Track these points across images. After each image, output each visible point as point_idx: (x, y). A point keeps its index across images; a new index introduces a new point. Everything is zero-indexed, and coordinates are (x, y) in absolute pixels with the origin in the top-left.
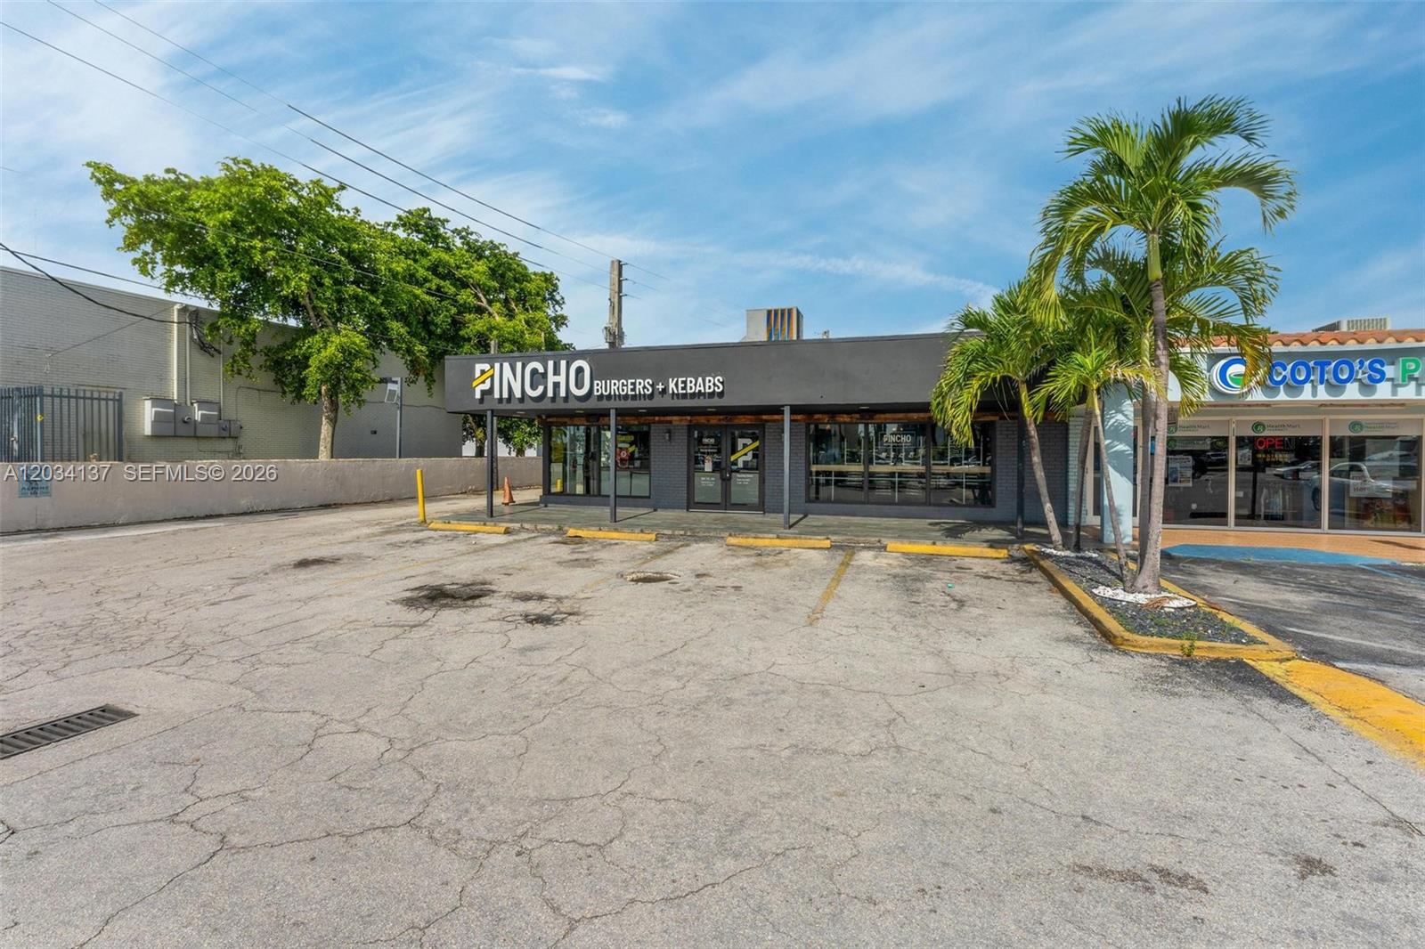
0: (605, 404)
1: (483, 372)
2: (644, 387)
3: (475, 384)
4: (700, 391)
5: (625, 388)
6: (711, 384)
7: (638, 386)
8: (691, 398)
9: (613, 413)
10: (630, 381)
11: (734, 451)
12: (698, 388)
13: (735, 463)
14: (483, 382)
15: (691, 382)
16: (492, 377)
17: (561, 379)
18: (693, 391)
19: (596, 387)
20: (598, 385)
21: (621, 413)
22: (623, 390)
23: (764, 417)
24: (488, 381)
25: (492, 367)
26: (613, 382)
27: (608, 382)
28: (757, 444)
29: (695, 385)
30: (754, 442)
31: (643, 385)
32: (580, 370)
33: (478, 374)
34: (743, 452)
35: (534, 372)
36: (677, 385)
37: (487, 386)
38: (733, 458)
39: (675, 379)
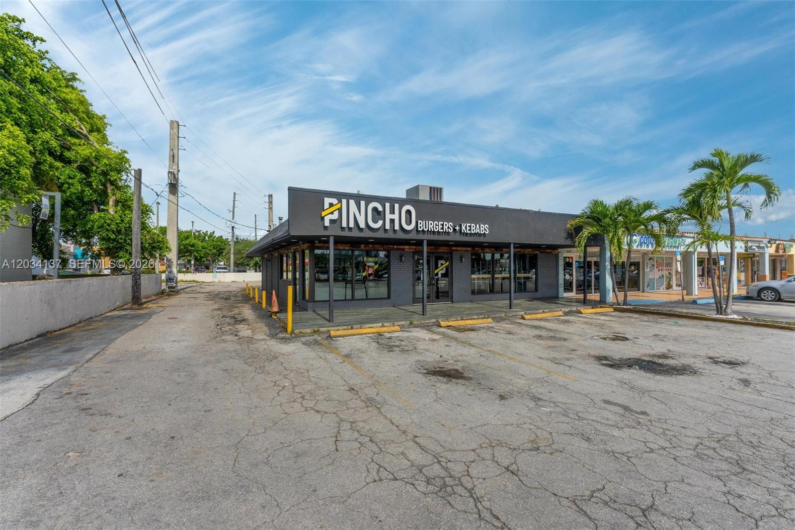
0: (421, 237)
1: (331, 205)
2: (448, 228)
3: (323, 214)
4: (478, 232)
5: (437, 227)
6: (483, 229)
7: (445, 227)
8: (470, 236)
9: (425, 243)
10: (440, 223)
11: (437, 267)
12: (477, 231)
13: (437, 274)
14: (332, 213)
15: (473, 226)
16: (340, 210)
17: (396, 217)
18: (474, 232)
19: (419, 225)
20: (420, 223)
21: (431, 243)
22: (436, 229)
23: (454, 248)
24: (336, 213)
25: (340, 202)
26: (430, 222)
27: (427, 222)
28: (448, 263)
29: (476, 228)
30: (446, 262)
31: (448, 226)
32: (409, 212)
33: (326, 206)
34: (441, 268)
35: (375, 209)
36: (466, 227)
37: (335, 216)
38: (436, 272)
39: (465, 224)
